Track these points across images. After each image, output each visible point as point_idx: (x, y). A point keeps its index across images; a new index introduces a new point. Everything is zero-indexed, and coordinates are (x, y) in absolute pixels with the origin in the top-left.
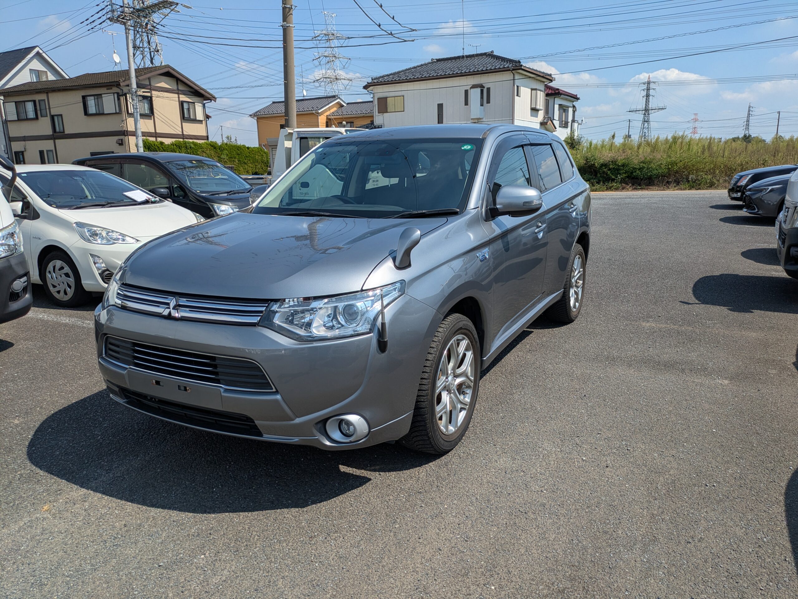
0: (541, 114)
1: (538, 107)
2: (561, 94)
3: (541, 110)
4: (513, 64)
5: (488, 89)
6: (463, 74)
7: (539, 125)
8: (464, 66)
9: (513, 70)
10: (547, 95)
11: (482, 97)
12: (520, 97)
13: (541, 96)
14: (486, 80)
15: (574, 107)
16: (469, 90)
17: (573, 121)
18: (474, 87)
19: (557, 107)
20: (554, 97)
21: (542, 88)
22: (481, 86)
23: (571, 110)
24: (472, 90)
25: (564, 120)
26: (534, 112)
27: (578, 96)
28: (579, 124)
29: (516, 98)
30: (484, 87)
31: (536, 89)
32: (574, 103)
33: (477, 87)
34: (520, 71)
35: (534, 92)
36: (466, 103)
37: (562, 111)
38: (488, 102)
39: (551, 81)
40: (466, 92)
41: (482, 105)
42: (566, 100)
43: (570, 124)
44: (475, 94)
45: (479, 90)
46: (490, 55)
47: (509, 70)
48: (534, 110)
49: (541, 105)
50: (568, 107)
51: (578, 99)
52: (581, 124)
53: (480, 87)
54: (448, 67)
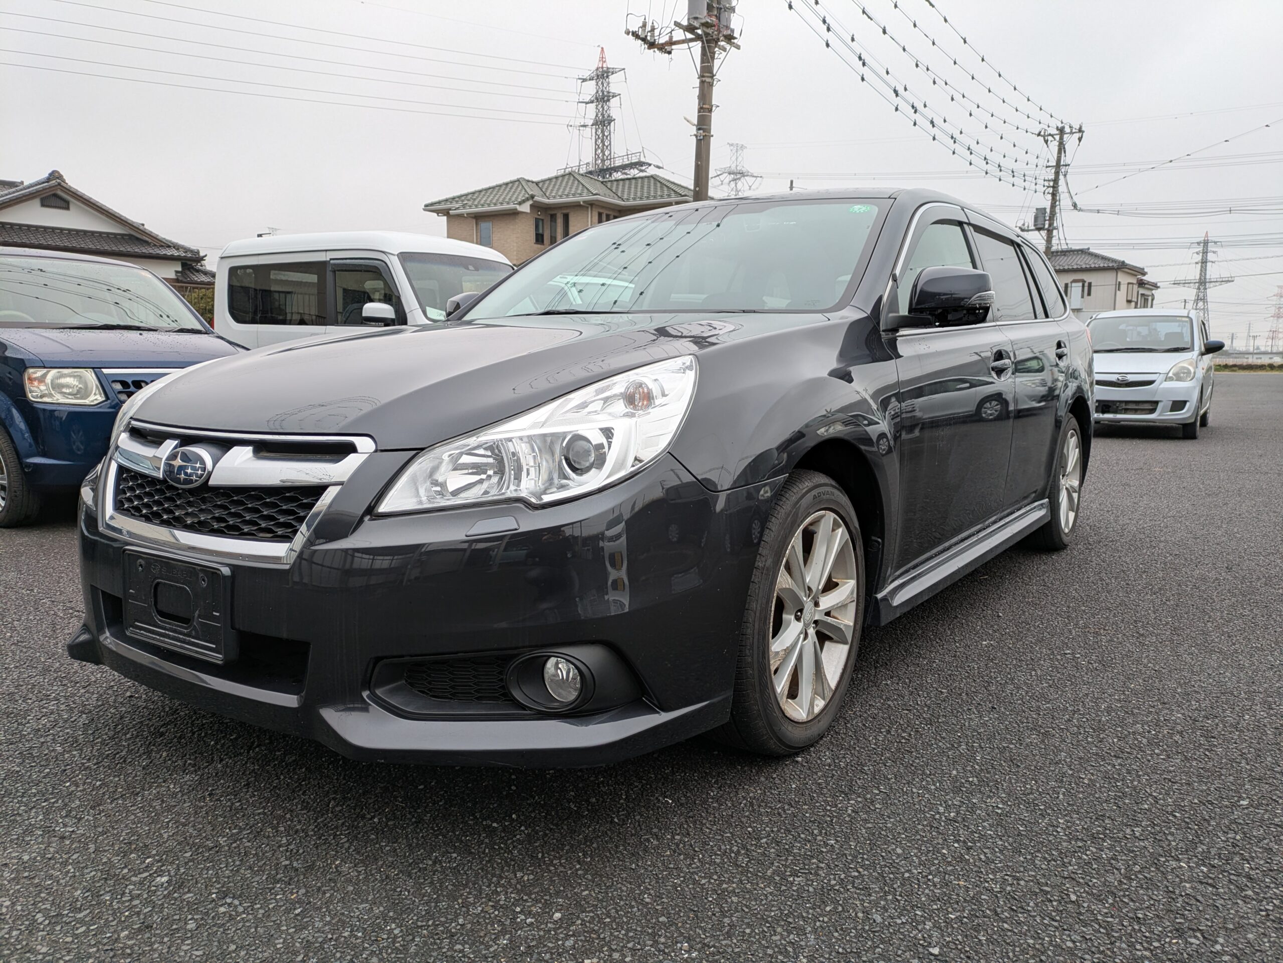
2: (1145, 284)
11: (1083, 291)
15: (1153, 295)
18: (1075, 281)
23: (1150, 298)
39: (1144, 274)
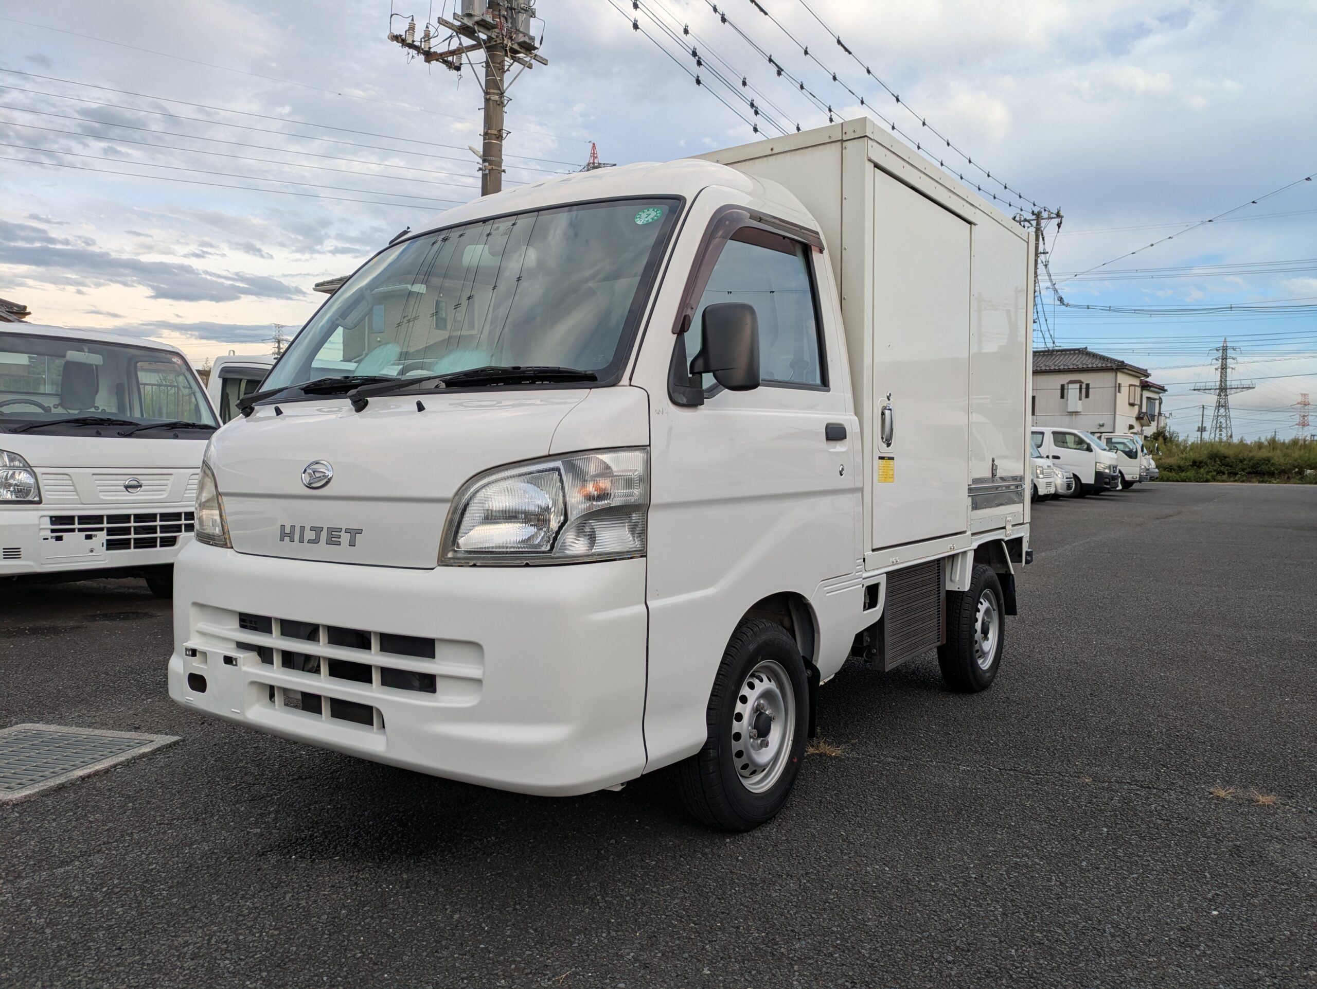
0: (1136, 407)
1: (1134, 402)
2: (1151, 387)
3: (1136, 404)
4: (1118, 364)
5: (1088, 386)
7: (1134, 419)
8: (1061, 362)
9: (1116, 369)
10: (1141, 389)
11: (1080, 393)
12: (1121, 393)
13: (1137, 391)
14: (1086, 378)
15: (1160, 398)
16: (1065, 387)
17: (1160, 414)
18: (1071, 382)
19: (1144, 400)
20: (1146, 390)
21: (1139, 383)
22: (1080, 382)
23: (1157, 402)
24: (1071, 386)
26: (1132, 407)
27: (1166, 388)
28: (1166, 417)
29: (1118, 394)
30: (1083, 384)
31: (1133, 385)
32: (1161, 395)
33: (1074, 384)
34: (1125, 371)
35: (1132, 388)
36: (1062, 397)
37: (1150, 404)
38: (1087, 396)
39: (1146, 375)
40: (1063, 387)
41: (1080, 399)
42: (1154, 392)
43: (1156, 418)
44: (1073, 391)
45: (1078, 386)
46: (1085, 352)
47: (1112, 369)
48: (1132, 405)
49: (1136, 399)
50: (1155, 399)
51: (1166, 391)
52: (1168, 418)
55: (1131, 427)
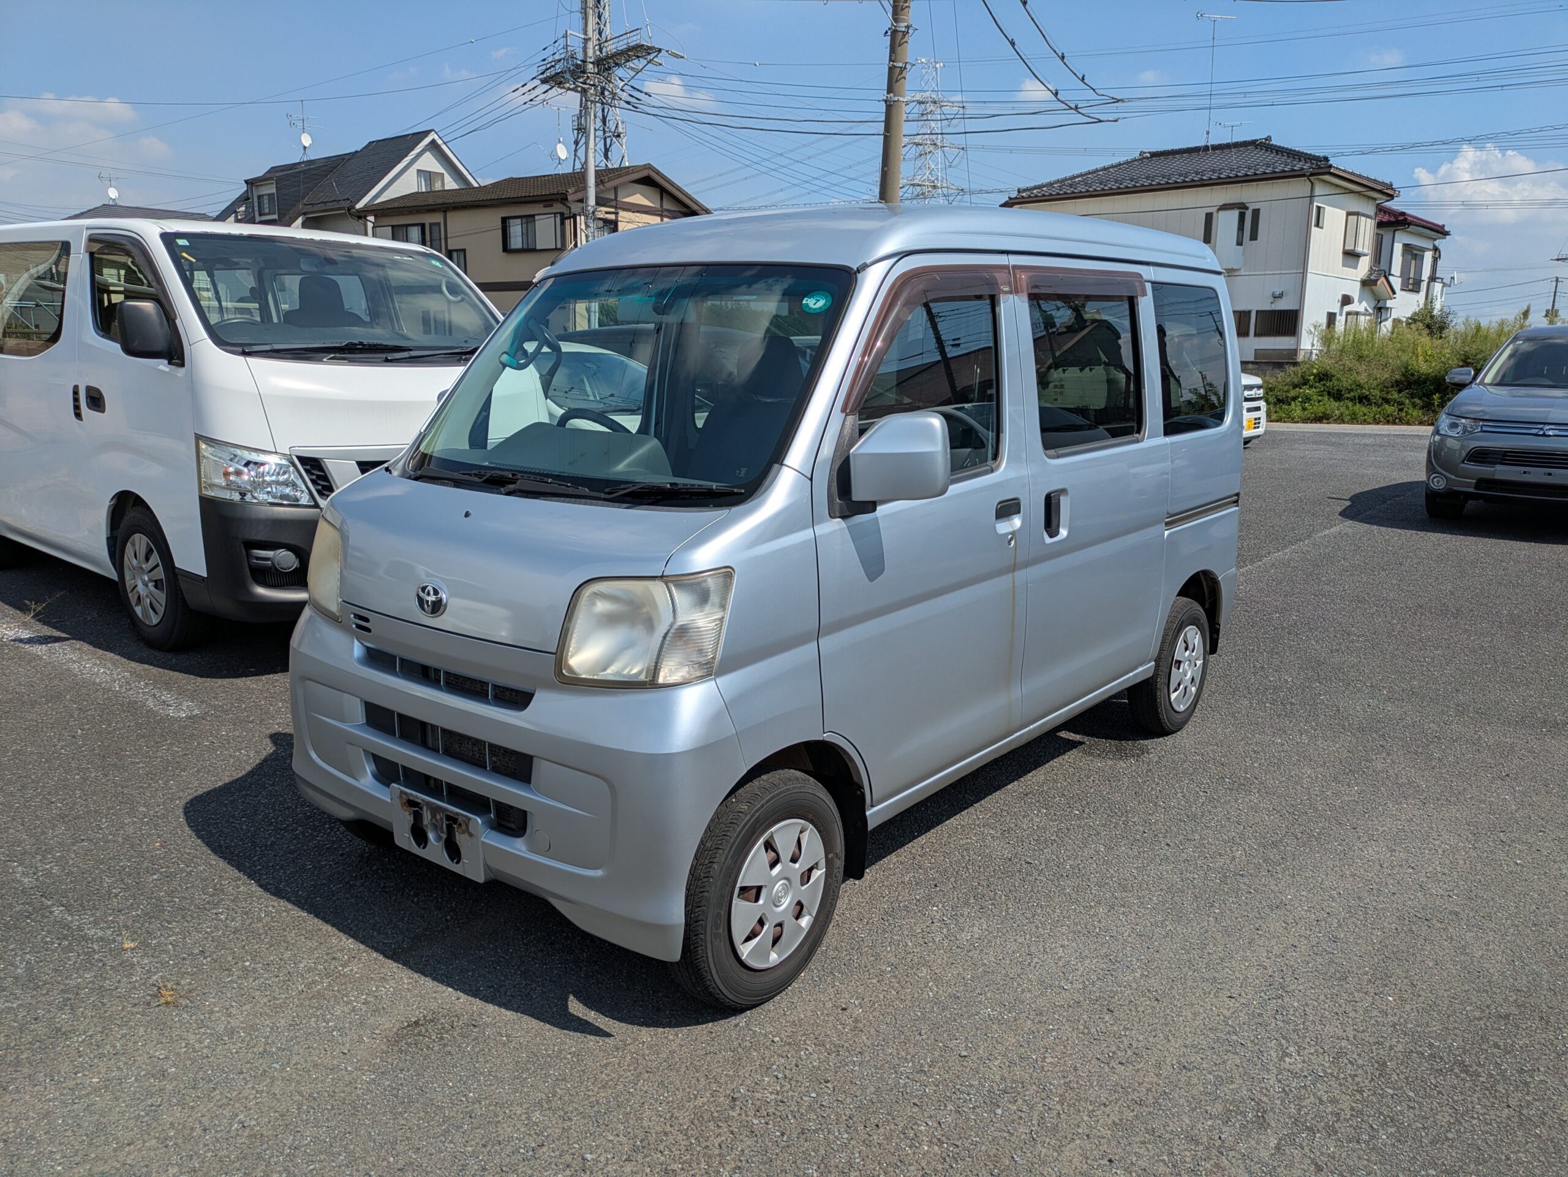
0: (1364, 264)
1: (1359, 249)
3: (1365, 255)
4: (1312, 164)
5: (1256, 213)
6: (1205, 183)
7: (1359, 284)
8: (1208, 165)
9: (1312, 175)
10: (1380, 225)
12: (1322, 228)
13: (1367, 227)
14: (1251, 195)
16: (1215, 215)
17: (1433, 279)
19: (1398, 248)
20: (1393, 229)
21: (1371, 210)
22: (1242, 207)
24: (1221, 213)
25: (1412, 276)
26: (1351, 260)
27: (1447, 229)
28: (1444, 285)
29: (1314, 230)
30: (1247, 208)
31: (1357, 214)
32: (1437, 243)
33: (1232, 209)
34: (1327, 177)
35: (1352, 218)
36: (1207, 238)
37: (1409, 257)
38: (1254, 237)
40: (1209, 217)
41: (1240, 243)
42: (1420, 235)
43: (1424, 285)
44: (1226, 223)
45: (1235, 214)
46: (1264, 145)
47: (1304, 175)
48: (1351, 256)
49: (1365, 244)
50: (1423, 250)
51: (1447, 234)
52: (1450, 286)
53: (1239, 208)
54: (1174, 168)
55: (1346, 300)
